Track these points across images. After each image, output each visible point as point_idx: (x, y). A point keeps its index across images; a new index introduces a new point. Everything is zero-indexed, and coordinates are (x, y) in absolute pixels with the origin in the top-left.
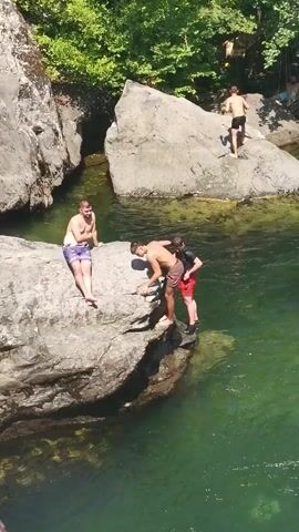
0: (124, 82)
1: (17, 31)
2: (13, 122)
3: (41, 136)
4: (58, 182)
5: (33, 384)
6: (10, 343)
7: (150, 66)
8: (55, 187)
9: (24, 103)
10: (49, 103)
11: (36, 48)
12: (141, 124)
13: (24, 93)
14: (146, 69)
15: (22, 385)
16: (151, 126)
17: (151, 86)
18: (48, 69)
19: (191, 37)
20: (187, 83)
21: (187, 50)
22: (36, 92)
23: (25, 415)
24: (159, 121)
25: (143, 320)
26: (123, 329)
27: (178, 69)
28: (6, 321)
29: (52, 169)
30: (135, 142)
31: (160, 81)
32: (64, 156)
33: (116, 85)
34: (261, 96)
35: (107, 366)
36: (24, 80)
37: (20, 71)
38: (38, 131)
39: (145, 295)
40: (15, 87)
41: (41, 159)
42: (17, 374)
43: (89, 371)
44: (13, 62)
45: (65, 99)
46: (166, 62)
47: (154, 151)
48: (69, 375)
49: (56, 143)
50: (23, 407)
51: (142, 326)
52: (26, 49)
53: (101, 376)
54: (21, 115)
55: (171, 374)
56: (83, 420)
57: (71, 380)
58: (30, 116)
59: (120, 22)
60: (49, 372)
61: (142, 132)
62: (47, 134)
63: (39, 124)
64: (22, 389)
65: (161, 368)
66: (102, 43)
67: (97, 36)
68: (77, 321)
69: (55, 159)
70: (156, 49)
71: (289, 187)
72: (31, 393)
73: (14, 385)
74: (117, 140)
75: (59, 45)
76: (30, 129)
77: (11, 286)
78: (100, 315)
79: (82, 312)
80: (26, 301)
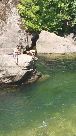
0: (42, 30)
1: (19, 19)
2: (16, 37)
3: (22, 41)
4: (25, 50)
5: (5, 78)
6: (1, 70)
7: (47, 27)
8: (24, 51)
9: (19, 34)
10: (24, 34)
11: (23, 23)
12: (44, 38)
13: (19, 32)
14: (46, 27)
15: (3, 78)
16: (46, 39)
17: (47, 31)
18: (25, 27)
19: (56, 21)
20: (56, 30)
21: (55, 23)
22: (22, 31)
23: (4, 83)
24: (48, 38)
25: (26, 67)
26: (22, 69)
27: (53, 27)
28: (1, 66)
29: (24, 47)
30: (42, 42)
31: (49, 30)
32: (27, 45)
33: (40, 31)
34: (73, 34)
35: (18, 75)
36: (19, 29)
37: (19, 27)
38: (21, 39)
39: (27, 63)
40: (17, 30)
41: (21, 45)
42: (2, 76)
43: (15, 76)
44: (17, 25)
45: (29, 34)
46: (51, 26)
47: (46, 44)
48: (12, 76)
49: (25, 42)
50: (3, 82)
51: (26, 68)
52: (20, 23)
53: (17, 77)
54: (18, 36)
55: (33, 80)
56: (14, 86)
57: (12, 77)
58: (20, 37)
59: (41, 17)
60: (8, 76)
61: (44, 40)
62: (24, 40)
63: (22, 38)
64: (3, 79)
65: (31, 78)
66: (37, 22)
67: (36, 20)
68: (14, 67)
69: (25, 45)
70: (48, 23)
71: (74, 51)
72: (5, 79)
73: (2, 78)
74: (39, 42)
75: (27, 22)
76: (20, 39)
77: (3, 60)
78: (18, 66)
79: (15, 66)
80: (5, 63)
